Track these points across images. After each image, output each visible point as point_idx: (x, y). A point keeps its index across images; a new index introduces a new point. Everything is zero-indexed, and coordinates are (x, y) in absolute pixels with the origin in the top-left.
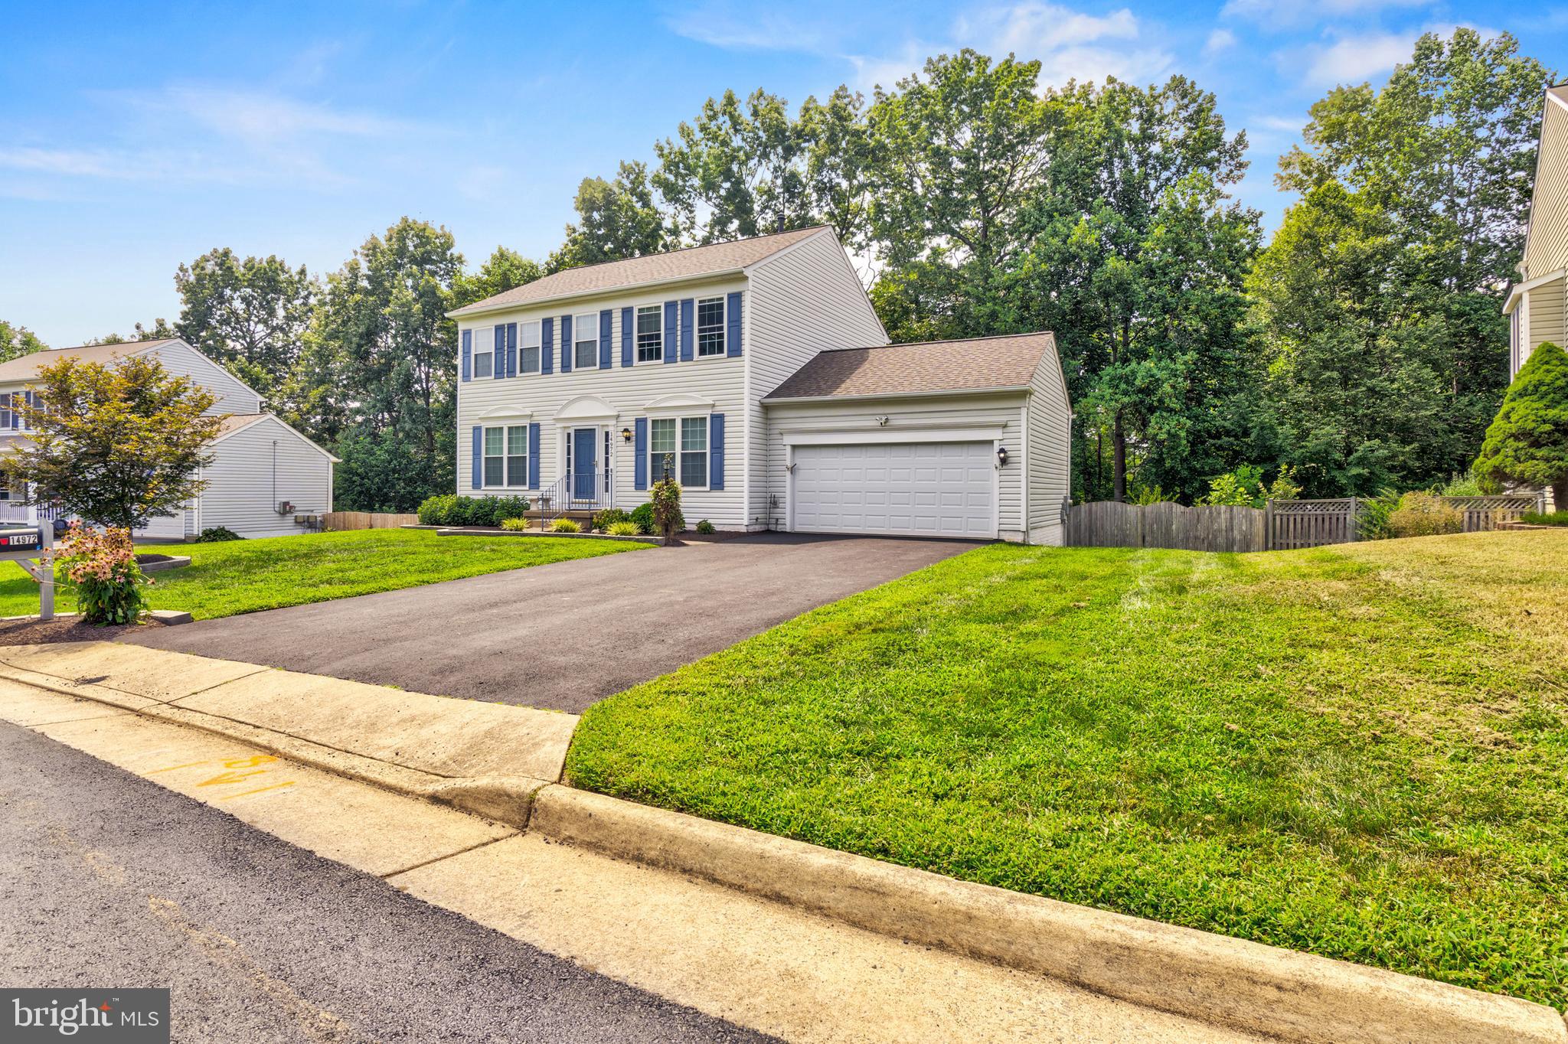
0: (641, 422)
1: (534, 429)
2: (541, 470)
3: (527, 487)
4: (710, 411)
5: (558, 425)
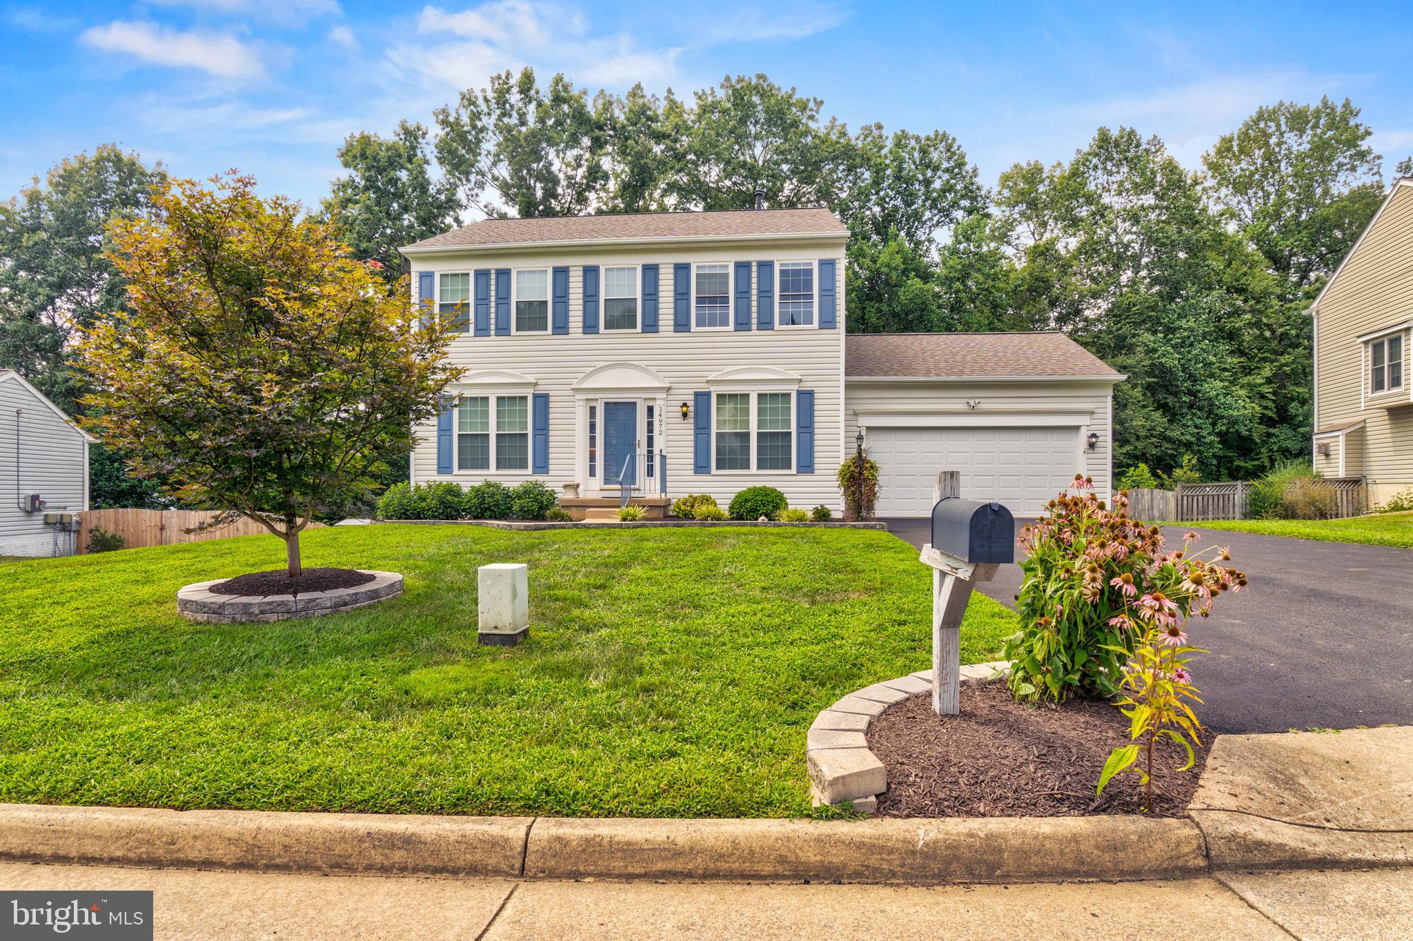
0: (702, 398)
1: (541, 401)
2: (551, 450)
3: (530, 470)
4: (796, 387)
5: (578, 397)
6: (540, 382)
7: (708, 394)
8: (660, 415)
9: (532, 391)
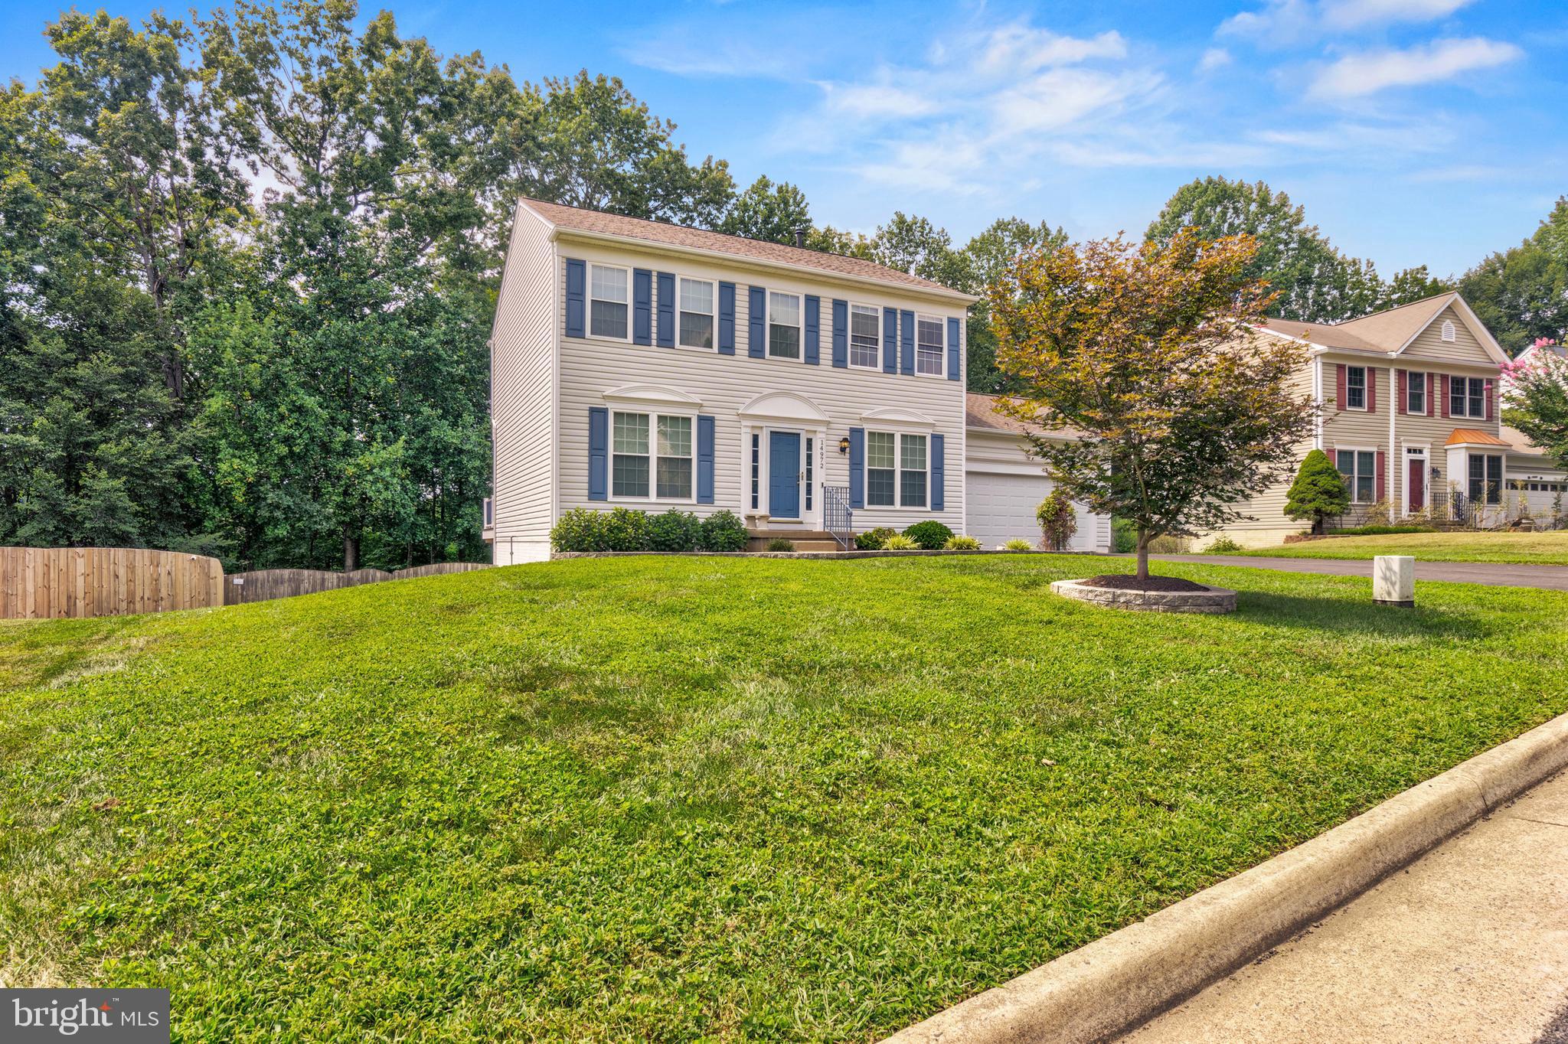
0: (857, 433)
1: (705, 424)
2: (716, 478)
3: (694, 500)
5: (744, 423)
6: (705, 403)
7: (861, 432)
8: (819, 448)
9: (696, 412)
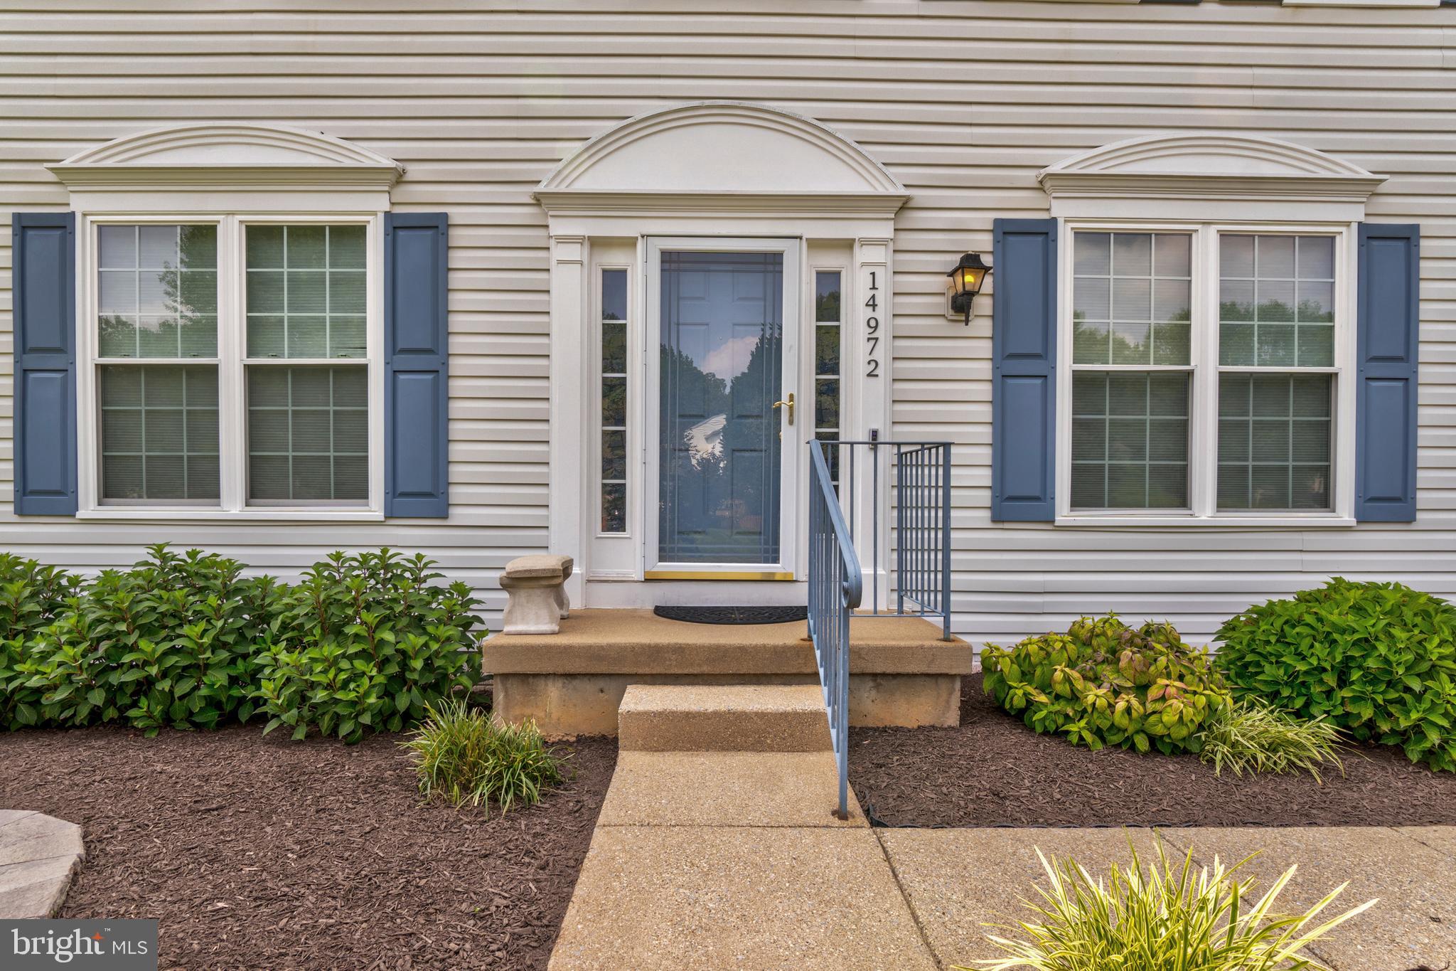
1: (415, 244)
2: (456, 428)
3: (375, 507)
4: (1356, 214)
5: (559, 227)
6: (414, 171)
7: (1045, 232)
8: (872, 304)
9: (381, 203)
